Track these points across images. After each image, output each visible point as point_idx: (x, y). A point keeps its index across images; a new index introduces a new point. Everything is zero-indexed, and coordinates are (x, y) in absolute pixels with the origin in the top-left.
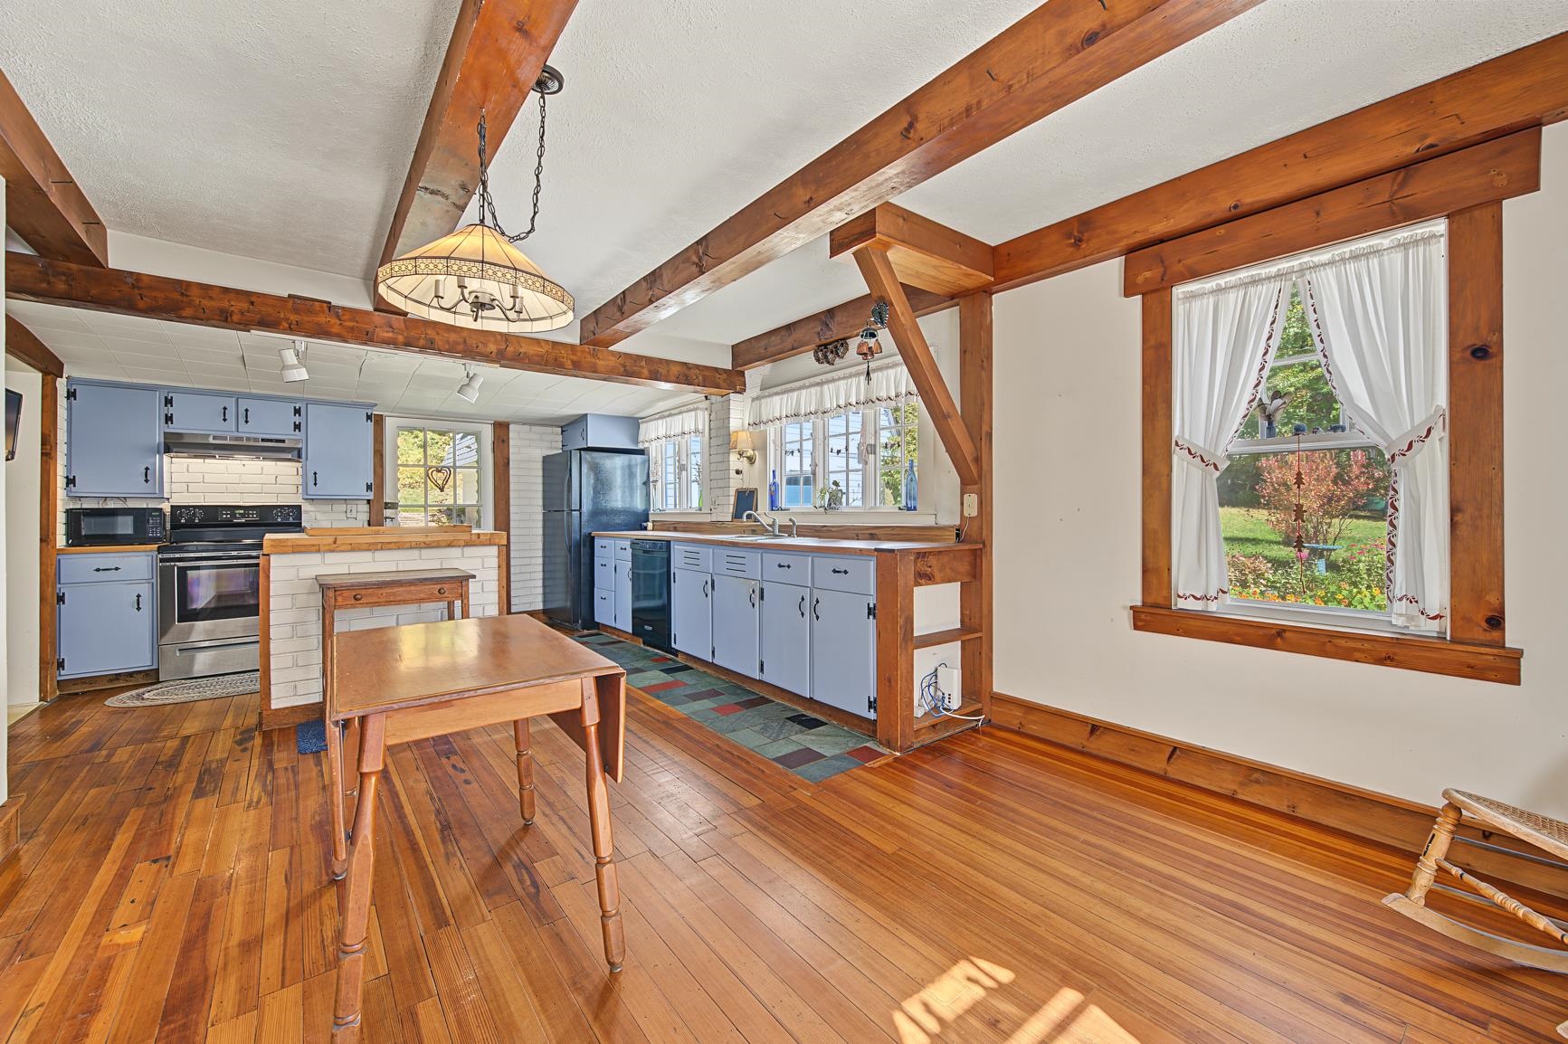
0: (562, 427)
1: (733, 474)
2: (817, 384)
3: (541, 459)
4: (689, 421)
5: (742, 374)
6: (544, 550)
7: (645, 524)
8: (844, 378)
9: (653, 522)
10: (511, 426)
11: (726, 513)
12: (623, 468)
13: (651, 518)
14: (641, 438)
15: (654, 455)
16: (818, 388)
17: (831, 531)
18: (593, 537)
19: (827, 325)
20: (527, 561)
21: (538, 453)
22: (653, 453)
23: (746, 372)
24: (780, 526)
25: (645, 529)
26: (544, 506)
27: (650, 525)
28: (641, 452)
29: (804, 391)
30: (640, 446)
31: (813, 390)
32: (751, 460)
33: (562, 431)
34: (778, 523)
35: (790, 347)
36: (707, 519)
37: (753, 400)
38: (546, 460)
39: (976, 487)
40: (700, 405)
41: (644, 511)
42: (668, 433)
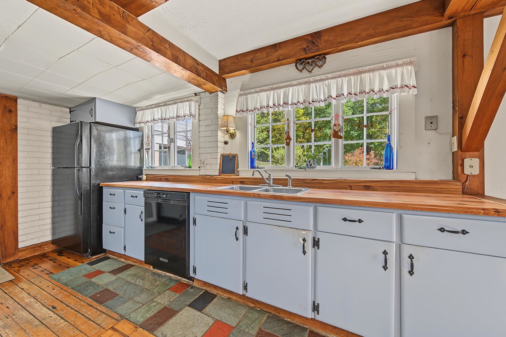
0: (70, 109)
1: (221, 145)
2: (305, 83)
3: (51, 130)
4: (184, 109)
5: (224, 80)
6: (53, 196)
7: (141, 176)
8: (332, 78)
9: (146, 175)
10: (19, 101)
11: (214, 169)
12: (118, 140)
13: (144, 172)
14: (138, 120)
15: (147, 132)
16: (304, 86)
17: (322, 183)
18: (102, 187)
19: (313, 43)
20: (37, 206)
21: (48, 125)
22: (146, 132)
23: (227, 80)
24: (273, 179)
25: (141, 179)
26: (54, 164)
27: (144, 177)
28: (137, 130)
29: (291, 89)
30: (137, 126)
31: (300, 87)
32: (232, 136)
33: (70, 112)
34: (272, 177)
35: (276, 59)
36: (197, 173)
37: (240, 95)
38: (55, 130)
39: (476, 153)
40: (192, 98)
41: (139, 167)
42: (164, 117)
